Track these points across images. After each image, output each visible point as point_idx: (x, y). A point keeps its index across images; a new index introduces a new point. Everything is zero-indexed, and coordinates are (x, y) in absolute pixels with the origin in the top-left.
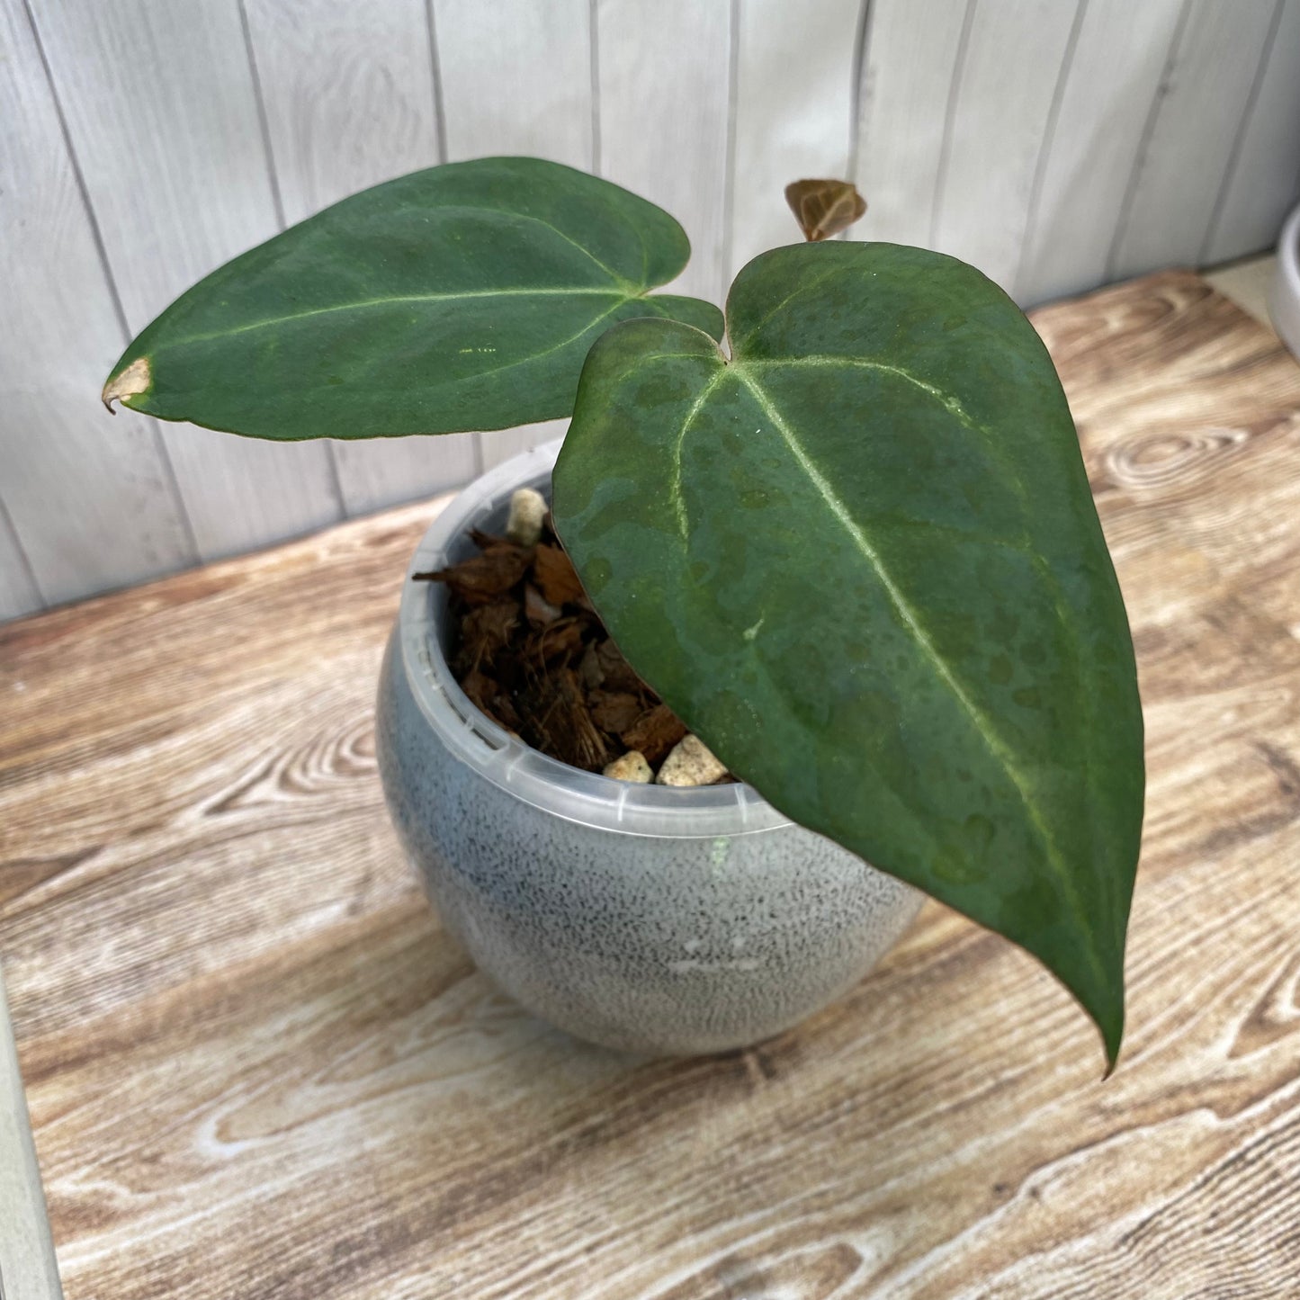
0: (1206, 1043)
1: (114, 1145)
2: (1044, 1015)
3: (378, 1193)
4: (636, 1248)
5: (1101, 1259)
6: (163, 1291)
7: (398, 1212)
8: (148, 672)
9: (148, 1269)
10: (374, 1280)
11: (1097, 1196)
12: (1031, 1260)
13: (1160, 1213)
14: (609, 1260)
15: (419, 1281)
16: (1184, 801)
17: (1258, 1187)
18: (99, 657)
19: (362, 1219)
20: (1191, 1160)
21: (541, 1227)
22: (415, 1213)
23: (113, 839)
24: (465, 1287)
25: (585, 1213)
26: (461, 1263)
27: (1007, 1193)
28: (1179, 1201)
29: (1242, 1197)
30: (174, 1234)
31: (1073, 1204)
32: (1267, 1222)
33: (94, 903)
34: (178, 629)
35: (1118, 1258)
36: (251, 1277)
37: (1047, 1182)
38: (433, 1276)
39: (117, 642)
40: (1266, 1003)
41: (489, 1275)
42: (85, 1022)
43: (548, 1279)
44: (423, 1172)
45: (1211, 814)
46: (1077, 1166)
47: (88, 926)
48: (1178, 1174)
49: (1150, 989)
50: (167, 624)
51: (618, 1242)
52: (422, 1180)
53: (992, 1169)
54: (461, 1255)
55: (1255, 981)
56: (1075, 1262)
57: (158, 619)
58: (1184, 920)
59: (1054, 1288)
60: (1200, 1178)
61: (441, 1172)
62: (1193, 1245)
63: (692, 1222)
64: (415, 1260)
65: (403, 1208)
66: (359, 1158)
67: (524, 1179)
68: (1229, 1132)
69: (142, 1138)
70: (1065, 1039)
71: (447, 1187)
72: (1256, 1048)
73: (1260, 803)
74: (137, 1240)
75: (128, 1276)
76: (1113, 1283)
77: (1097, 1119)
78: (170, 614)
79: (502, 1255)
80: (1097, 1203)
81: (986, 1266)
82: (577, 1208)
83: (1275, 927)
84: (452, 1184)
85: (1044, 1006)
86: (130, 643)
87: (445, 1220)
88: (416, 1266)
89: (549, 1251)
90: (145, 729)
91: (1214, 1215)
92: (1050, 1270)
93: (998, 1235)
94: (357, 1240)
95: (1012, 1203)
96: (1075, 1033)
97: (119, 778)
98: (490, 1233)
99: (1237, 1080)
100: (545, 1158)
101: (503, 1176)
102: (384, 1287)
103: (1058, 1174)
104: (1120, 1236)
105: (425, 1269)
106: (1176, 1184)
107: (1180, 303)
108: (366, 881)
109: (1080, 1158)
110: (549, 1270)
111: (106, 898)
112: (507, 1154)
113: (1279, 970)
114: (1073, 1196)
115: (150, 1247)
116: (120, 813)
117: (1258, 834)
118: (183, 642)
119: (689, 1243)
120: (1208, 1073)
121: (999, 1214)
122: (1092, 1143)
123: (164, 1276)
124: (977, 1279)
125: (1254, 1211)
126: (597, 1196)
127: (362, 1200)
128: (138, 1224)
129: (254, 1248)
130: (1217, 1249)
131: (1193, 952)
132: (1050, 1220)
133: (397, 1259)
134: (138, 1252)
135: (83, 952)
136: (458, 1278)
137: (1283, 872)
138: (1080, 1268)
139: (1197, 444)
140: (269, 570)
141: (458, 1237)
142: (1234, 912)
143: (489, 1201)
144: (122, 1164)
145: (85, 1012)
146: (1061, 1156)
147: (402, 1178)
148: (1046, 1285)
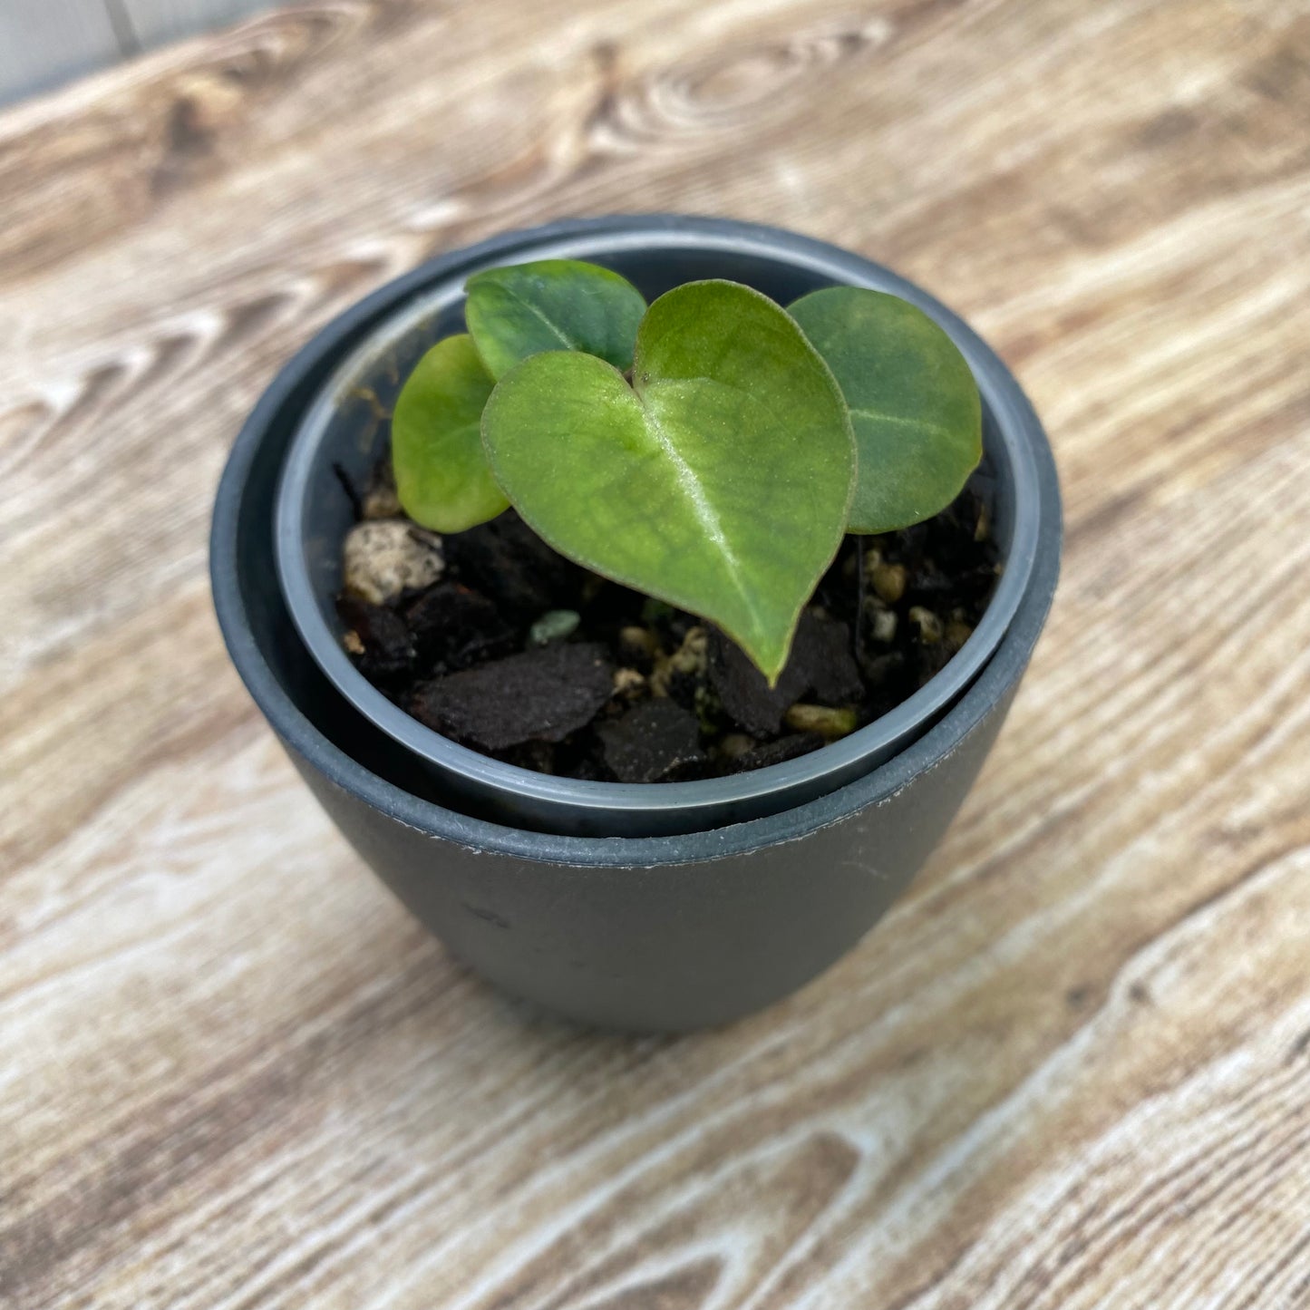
2: (1106, 697)
4: (460, 1201)
5: (1266, 1086)
7: (29, 1208)
11: (1242, 980)
12: (1151, 1108)
14: (413, 1229)
21: (288, 1190)
22: (62, 1204)
25: (366, 1152)
26: (149, 1280)
27: (1092, 1000)
31: (1204, 1001)
35: (1295, 1079)
37: (1155, 971)
43: (306, 1282)
44: (74, 1126)
46: (1200, 937)
49: (1269, 629)
51: (428, 1196)
52: (72, 1141)
53: (1060, 962)
54: (148, 1265)
56: (1225, 1098)
59: (1195, 1150)
61: (107, 1122)
63: (556, 1137)
64: (66, 1287)
65: (41, 1196)
67: (256, 1110)
70: (1148, 728)
71: (116, 1147)
76: (1294, 1124)
77: (1221, 851)
79: (222, 1252)
80: (1244, 991)
82: (351, 1146)
84: (128, 1140)
85: (1104, 685)
87: (119, 1205)
89: (305, 1231)
92: (1185, 1121)
93: (1086, 1076)
95: (1101, 1017)
96: (1163, 718)
98: (199, 1216)
100: (289, 1069)
101: (217, 1111)
103: (1172, 955)
104: (1292, 1041)
109: (1204, 922)
110: (307, 1266)
112: (219, 1073)
114: (1203, 988)
119: (552, 1176)
121: (1085, 1039)
122: (1219, 893)
124: (1062, 1156)
126: (381, 1121)
132: (1172, 1034)
133: (31, 1294)
138: (1235, 1107)
141: (141, 1234)
143: (194, 1160)
146: (1171, 924)
147: (35, 1145)
148: (1181, 1147)
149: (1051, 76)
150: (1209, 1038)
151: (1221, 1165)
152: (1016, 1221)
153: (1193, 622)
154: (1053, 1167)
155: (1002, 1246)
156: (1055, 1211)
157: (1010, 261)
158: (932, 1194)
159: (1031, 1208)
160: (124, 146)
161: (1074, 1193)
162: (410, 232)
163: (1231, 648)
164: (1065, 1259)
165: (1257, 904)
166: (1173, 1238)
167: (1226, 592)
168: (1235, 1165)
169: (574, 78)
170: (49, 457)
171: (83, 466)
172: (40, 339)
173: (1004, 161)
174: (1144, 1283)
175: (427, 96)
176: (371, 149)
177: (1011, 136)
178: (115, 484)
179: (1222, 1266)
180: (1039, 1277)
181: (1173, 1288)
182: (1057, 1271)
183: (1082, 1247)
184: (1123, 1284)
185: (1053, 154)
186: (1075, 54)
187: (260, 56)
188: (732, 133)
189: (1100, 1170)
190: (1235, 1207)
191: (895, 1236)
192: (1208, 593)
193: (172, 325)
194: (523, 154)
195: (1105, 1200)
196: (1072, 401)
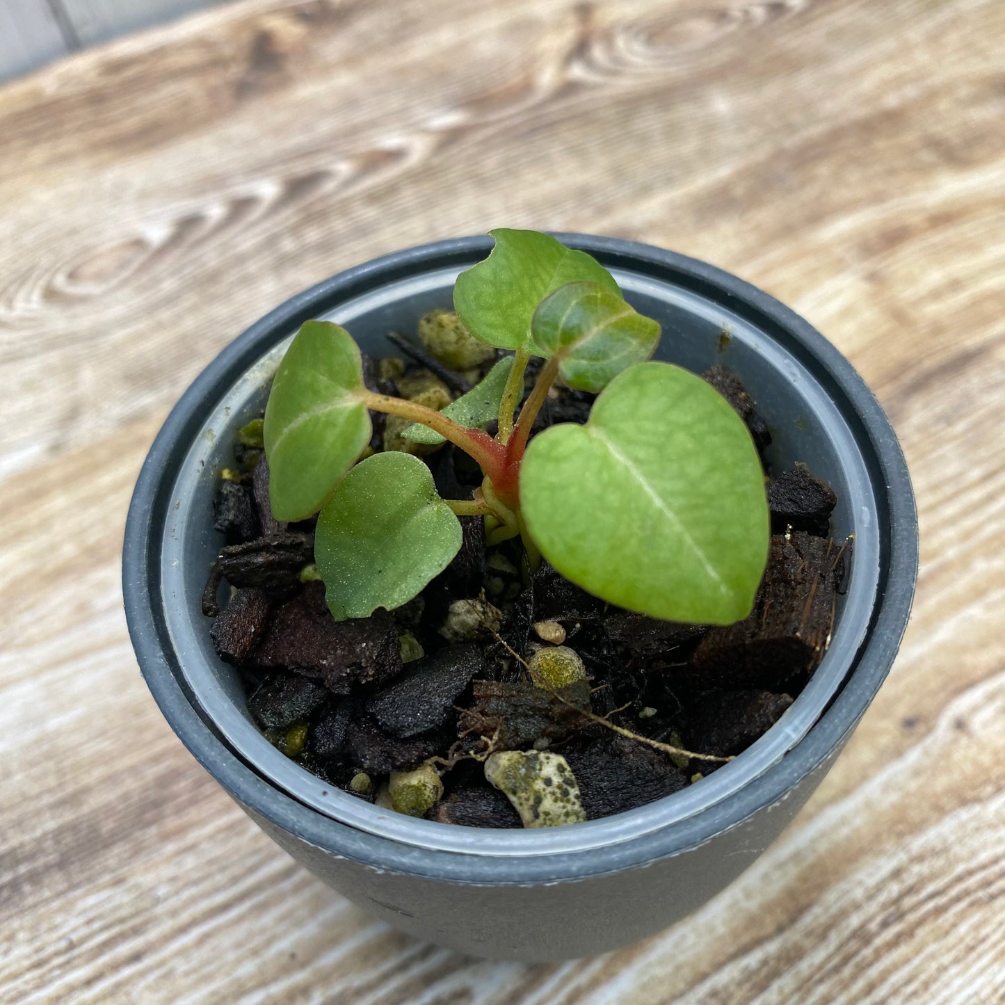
2: (949, 499)
3: (60, 785)
7: (85, 810)
10: (47, 901)
12: (964, 814)
15: (109, 899)
19: (35, 821)
22: (108, 809)
24: (173, 902)
26: (167, 871)
27: (921, 728)
37: (975, 709)
38: (129, 890)
41: (205, 886)
43: (286, 885)
44: (122, 754)
52: (120, 765)
53: (898, 699)
54: (169, 859)
61: (147, 753)
64: (107, 870)
65: (94, 802)
66: (38, 742)
71: (152, 772)
79: (224, 857)
81: (900, 827)
84: (160, 769)
85: (948, 490)
87: (149, 816)
88: (107, 878)
92: (993, 827)
93: (913, 785)
94: (28, 848)
95: (929, 741)
98: (209, 829)
102: (61, 910)
103: (991, 697)
105: (118, 882)
108: (72, 415)
121: (913, 756)
124: (889, 845)
127: (38, 797)
133: (82, 871)
136: (162, 891)
141: (165, 837)
146: (992, 674)
147: (94, 762)
148: (989, 847)
149: (934, 38)
152: (848, 892)
154: (881, 853)
155: (834, 910)
156: (879, 888)
157: (892, 172)
158: (781, 866)
159: (860, 883)
160: (217, 63)
161: (897, 874)
162: (426, 132)
164: (885, 925)
166: (976, 917)
169: (559, 26)
170: (145, 279)
171: (169, 285)
172: (145, 195)
173: (891, 101)
174: (949, 950)
175: (446, 36)
176: (401, 73)
177: (899, 82)
178: (191, 299)
180: (863, 936)
181: (973, 955)
182: (877, 934)
183: (900, 916)
184: (932, 948)
185: (932, 95)
186: (955, 22)
187: (324, 4)
188: (678, 71)
189: (920, 859)
191: (748, 895)
193: (242, 189)
194: (515, 79)
195: (922, 882)
196: (935, 276)
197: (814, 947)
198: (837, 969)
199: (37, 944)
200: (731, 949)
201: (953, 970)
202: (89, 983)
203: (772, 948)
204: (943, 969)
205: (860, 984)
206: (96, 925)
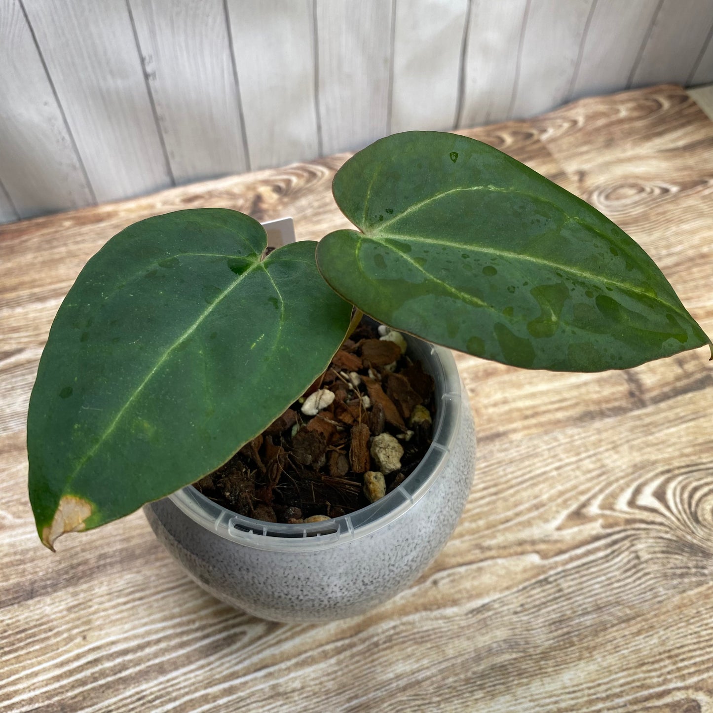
0: (547, 521)
1: (9, 494)
3: (124, 533)
5: (458, 618)
6: (20, 564)
7: (131, 544)
8: (61, 260)
9: (15, 553)
10: (114, 573)
11: (465, 589)
12: (424, 614)
13: (494, 601)
15: (135, 577)
16: (575, 393)
17: (550, 595)
18: (39, 249)
19: (114, 544)
20: (519, 577)
22: (139, 546)
23: (31, 345)
24: (155, 583)
26: (156, 572)
27: (423, 580)
28: (505, 596)
29: (539, 599)
30: (29, 540)
31: (452, 591)
32: (548, 612)
33: (16, 376)
34: (79, 239)
35: (467, 619)
36: (60, 563)
37: (443, 578)
38: (142, 575)
39: (48, 242)
40: (584, 505)
41: (167, 580)
42: (4, 434)
45: (587, 403)
46: (460, 573)
47: (13, 387)
48: (510, 583)
49: (525, 489)
50: (74, 235)
54: (157, 568)
55: (583, 493)
56: (444, 617)
57: (71, 232)
58: (555, 456)
59: (430, 627)
60: (521, 587)
62: (505, 618)
64: (136, 567)
65: (134, 542)
68: (543, 566)
69: (22, 493)
70: (474, 508)
72: (571, 527)
73: (616, 400)
74: (13, 539)
75: (6, 555)
76: (460, 630)
77: (477, 551)
78: (76, 230)
80: (464, 592)
81: (402, 612)
83: (603, 466)
86: (55, 243)
87: (153, 551)
88: (135, 570)
90: (54, 290)
91: (522, 605)
92: (432, 620)
93: (411, 599)
94: (110, 553)
95: (422, 585)
96: (481, 506)
97: (38, 314)
99: (556, 542)
102: (119, 577)
103: (449, 575)
104: (471, 609)
105: (138, 572)
106: (508, 588)
107: (666, 104)
109: (462, 570)
111: (23, 375)
113: (597, 488)
114: (454, 587)
115: (18, 544)
116: (36, 332)
117: (609, 416)
118: (81, 246)
120: (542, 536)
121: (415, 589)
122: (471, 563)
123: (22, 558)
124: (395, 617)
125: (543, 606)
127: (116, 536)
128: (14, 533)
129: (64, 551)
130: (517, 622)
131: (555, 473)
133: (127, 565)
134: (12, 545)
135: (8, 400)
136: (153, 578)
137: (615, 438)
138: (445, 621)
139: (648, 189)
140: (130, 211)
141: (157, 560)
142: (583, 455)
144: (11, 504)
145: (5, 429)
146: (453, 567)
147: (136, 528)
148: (428, 626)
150: (449, 601)
151: (435, 633)
152: (377, 629)
153: (504, 479)
154: (392, 619)
155: (370, 634)
156: (387, 630)
159: (382, 627)
161: (394, 627)
163: (511, 491)
164: (385, 642)
165: (480, 570)
166: (414, 647)
167: (519, 473)
168: (439, 635)
174: (402, 655)
179: (424, 658)
180: (376, 645)
181: (409, 658)
182: (381, 645)
183: (391, 641)
184: (396, 653)
187: (288, 182)
189: (403, 624)
190: (434, 645)
192: (513, 472)
195: (402, 632)
196: (498, 396)
197: (360, 644)
198: (365, 653)
199: (110, 587)
200: (334, 639)
201: (401, 661)
202: (125, 603)
203: (347, 642)
204: (398, 660)
205: (370, 659)
206: (130, 585)
